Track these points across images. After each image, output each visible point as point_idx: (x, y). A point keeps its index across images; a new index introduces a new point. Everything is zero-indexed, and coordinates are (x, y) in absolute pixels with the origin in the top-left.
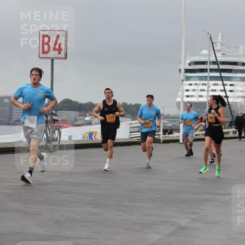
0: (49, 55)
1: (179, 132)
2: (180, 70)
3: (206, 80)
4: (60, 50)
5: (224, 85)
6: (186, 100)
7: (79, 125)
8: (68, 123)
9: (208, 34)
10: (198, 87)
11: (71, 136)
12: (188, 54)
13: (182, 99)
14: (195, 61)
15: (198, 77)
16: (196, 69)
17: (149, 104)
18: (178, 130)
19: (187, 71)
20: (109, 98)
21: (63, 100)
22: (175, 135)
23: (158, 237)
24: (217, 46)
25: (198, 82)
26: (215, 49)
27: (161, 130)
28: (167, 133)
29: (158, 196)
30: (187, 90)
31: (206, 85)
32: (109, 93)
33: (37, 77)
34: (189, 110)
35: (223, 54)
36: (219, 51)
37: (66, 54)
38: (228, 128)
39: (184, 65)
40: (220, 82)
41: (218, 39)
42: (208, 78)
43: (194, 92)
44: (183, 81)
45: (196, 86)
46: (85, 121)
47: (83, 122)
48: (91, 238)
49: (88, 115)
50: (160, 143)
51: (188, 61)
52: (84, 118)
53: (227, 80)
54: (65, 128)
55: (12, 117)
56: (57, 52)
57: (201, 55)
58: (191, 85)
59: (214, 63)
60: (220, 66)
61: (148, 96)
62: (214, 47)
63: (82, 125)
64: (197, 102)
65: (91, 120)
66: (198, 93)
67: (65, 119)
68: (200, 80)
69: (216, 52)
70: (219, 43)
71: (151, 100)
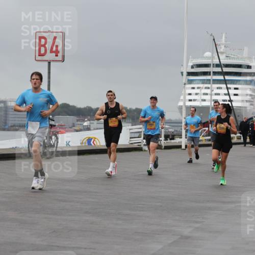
0: (45, 58)
1: (181, 138)
2: (182, 73)
3: (210, 83)
4: (57, 52)
5: (228, 88)
6: (189, 104)
7: (77, 131)
8: (65, 128)
9: (211, 35)
10: (201, 91)
11: (69, 142)
12: (191, 57)
13: (184, 103)
14: (198, 63)
15: (201, 80)
16: (199, 72)
18: (180, 136)
19: (189, 74)
22: (177, 141)
23: (160, 247)
24: (221, 48)
25: (201, 85)
26: (218, 51)
27: (163, 136)
28: (169, 139)
29: (159, 204)
30: (190, 94)
31: (209, 88)
34: (193, 116)
35: (227, 57)
36: (222, 53)
37: (63, 57)
39: (187, 68)
40: (224, 86)
41: (222, 41)
42: (211, 81)
43: (197, 96)
44: (185, 84)
45: (199, 90)
46: (84, 126)
47: (81, 127)
48: (90, 249)
49: (86, 120)
50: (162, 149)
51: (190, 64)
52: (82, 123)
53: (231, 84)
54: (62, 133)
55: (7, 122)
56: (54, 54)
57: (204, 57)
58: (193, 88)
59: (217, 66)
60: (223, 68)
62: (218, 49)
63: (80, 130)
64: (200, 106)
65: (90, 126)
66: (201, 97)
67: (63, 124)
68: (203, 83)
69: (219, 54)
70: (223, 44)
71: (154, 101)
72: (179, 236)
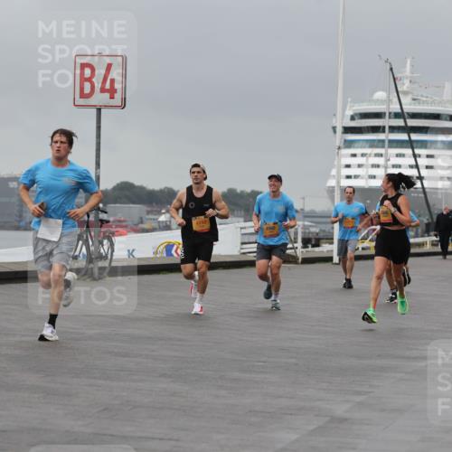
0: (92, 101)
1: (332, 243)
2: (334, 129)
3: (383, 147)
4: (112, 92)
5: (415, 156)
6: (345, 183)
7: (147, 231)
8: (126, 226)
9: (387, 61)
10: (367, 160)
11: (133, 250)
12: (349, 100)
13: (338, 182)
14: (362, 111)
15: (367, 141)
16: (364, 127)
17: (273, 192)
18: (330, 240)
19: (347, 130)
20: (198, 183)
21: (118, 185)
22: (325, 249)
23: (294, 437)
24: (404, 84)
25: (368, 151)
26: (399, 89)
27: (300, 240)
28: (310, 246)
29: (293, 360)
30: (348, 166)
31: (381, 155)
32: (199, 172)
33: (63, 145)
35: (414, 100)
36: (406, 93)
37: (124, 100)
38: (422, 236)
39: (342, 120)
40: (408, 151)
41: (405, 72)
42: (387, 143)
43: (360, 169)
44: (339, 148)
45: (365, 158)
46: (159, 222)
47: (155, 225)
48: (170, 439)
49: (163, 211)
50: (298, 263)
51: (349, 113)
52: (156, 217)
53: (421, 147)
54: (121, 235)
55: (24, 215)
56: (107, 95)
57: (373, 100)
58: (354, 155)
59: (397, 116)
60: (408, 120)
61: (270, 178)
62: (398, 87)
63: (153, 230)
64: (367, 187)
65: (170, 222)
66: (367, 172)
67: (122, 219)
68: (371, 146)
69: (400, 95)
70: (407, 78)
71: (276, 184)
72: (328, 419)
